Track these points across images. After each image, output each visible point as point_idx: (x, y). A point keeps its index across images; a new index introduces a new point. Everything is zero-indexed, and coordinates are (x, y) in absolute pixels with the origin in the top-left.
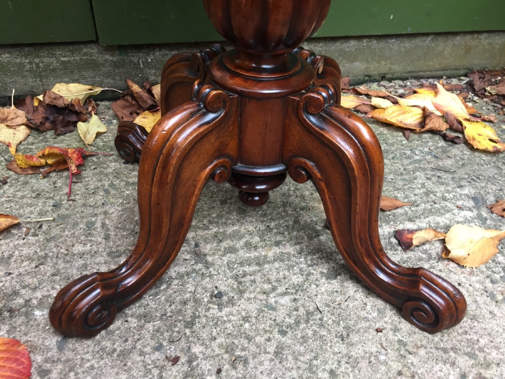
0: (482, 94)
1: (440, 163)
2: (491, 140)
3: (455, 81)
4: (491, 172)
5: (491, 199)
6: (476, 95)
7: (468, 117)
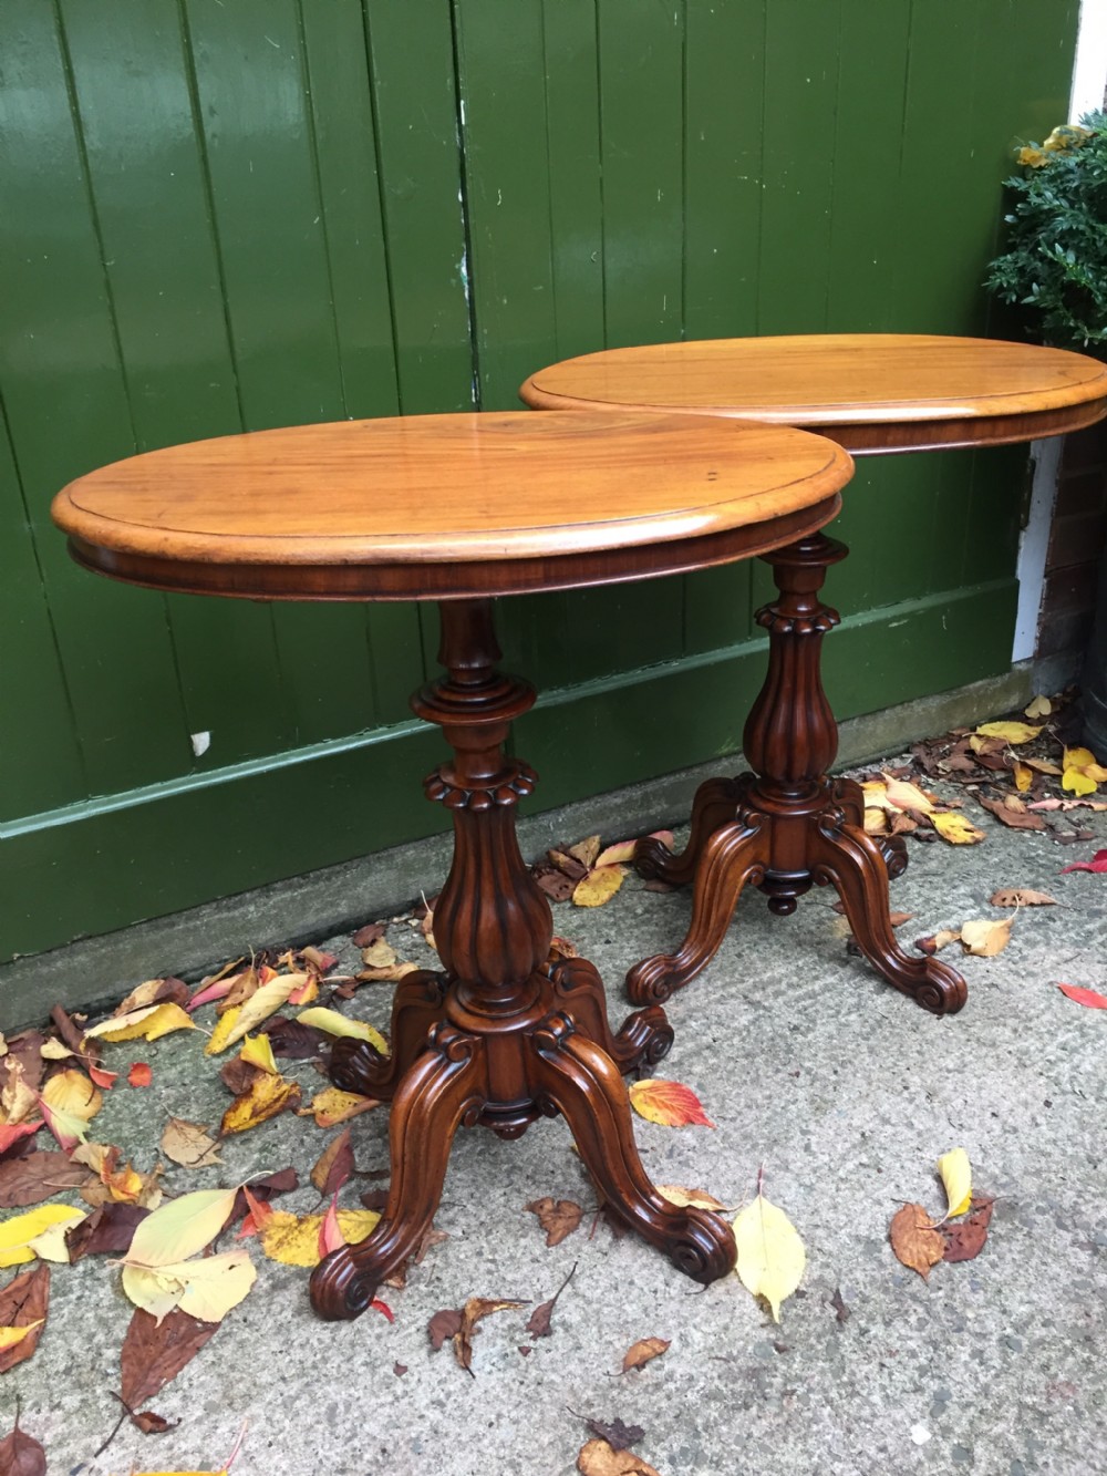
0: (935, 774)
1: (926, 868)
2: (966, 830)
3: (897, 763)
4: (978, 865)
5: (988, 893)
6: (929, 776)
7: (933, 809)
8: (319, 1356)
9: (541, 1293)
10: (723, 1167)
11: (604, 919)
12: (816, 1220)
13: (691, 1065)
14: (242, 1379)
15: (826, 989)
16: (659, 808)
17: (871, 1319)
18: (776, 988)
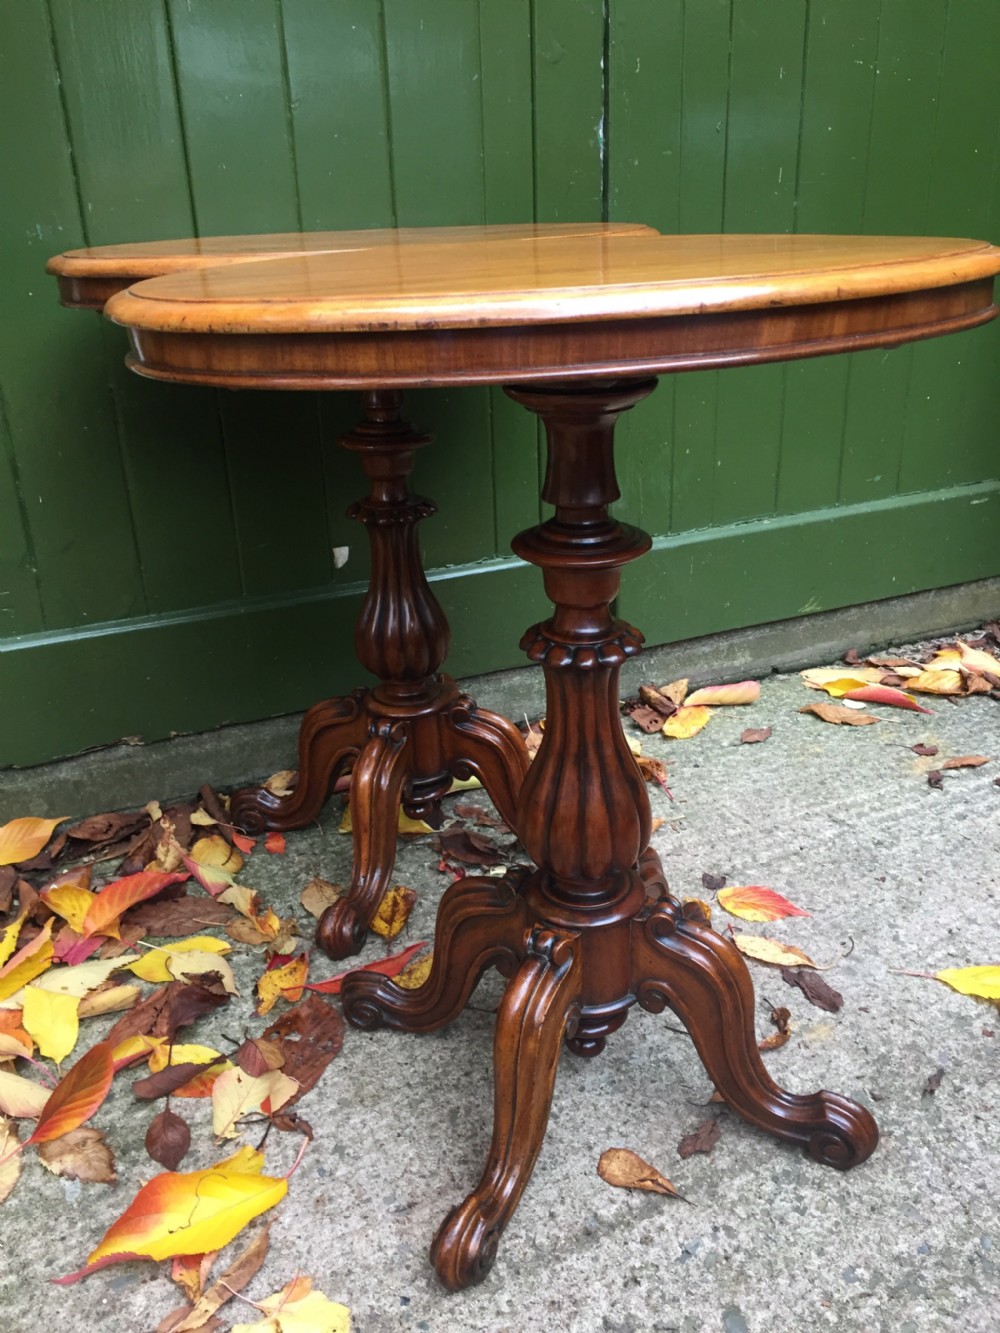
3: (971, 637)
8: (440, 1070)
9: (644, 1036)
10: (814, 948)
11: (692, 748)
12: (907, 996)
13: (780, 866)
14: (371, 1082)
15: (908, 813)
16: (743, 660)
17: (965, 1079)
18: (859, 810)
